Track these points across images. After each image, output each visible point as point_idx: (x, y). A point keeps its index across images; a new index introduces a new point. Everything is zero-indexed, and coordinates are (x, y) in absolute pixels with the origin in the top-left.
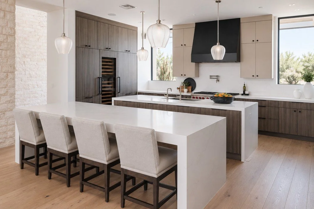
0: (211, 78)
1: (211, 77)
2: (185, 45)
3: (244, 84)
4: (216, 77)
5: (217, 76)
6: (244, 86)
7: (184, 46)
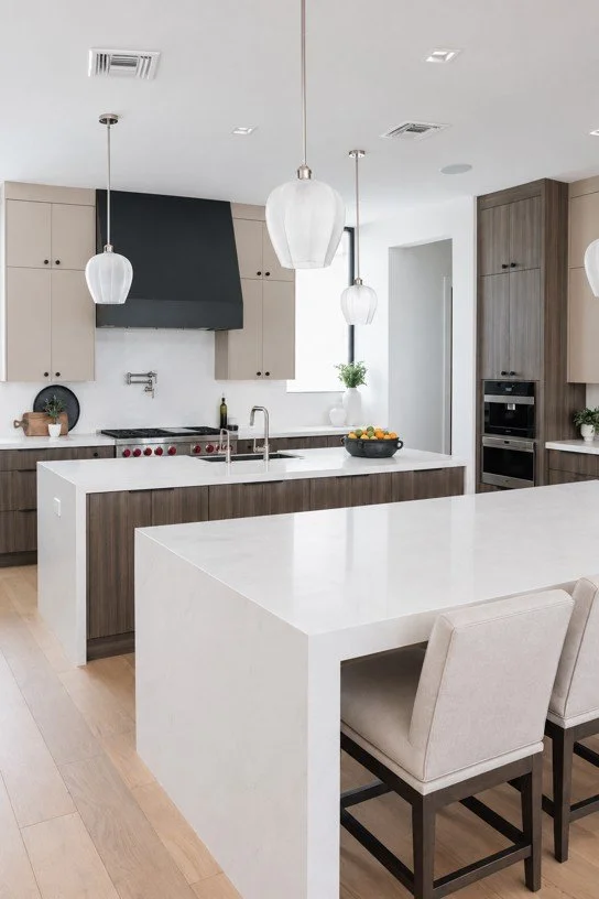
0: (129, 382)
1: (130, 379)
2: (58, 262)
3: (223, 400)
4: (146, 379)
5: (149, 375)
6: (223, 404)
7: (55, 266)
